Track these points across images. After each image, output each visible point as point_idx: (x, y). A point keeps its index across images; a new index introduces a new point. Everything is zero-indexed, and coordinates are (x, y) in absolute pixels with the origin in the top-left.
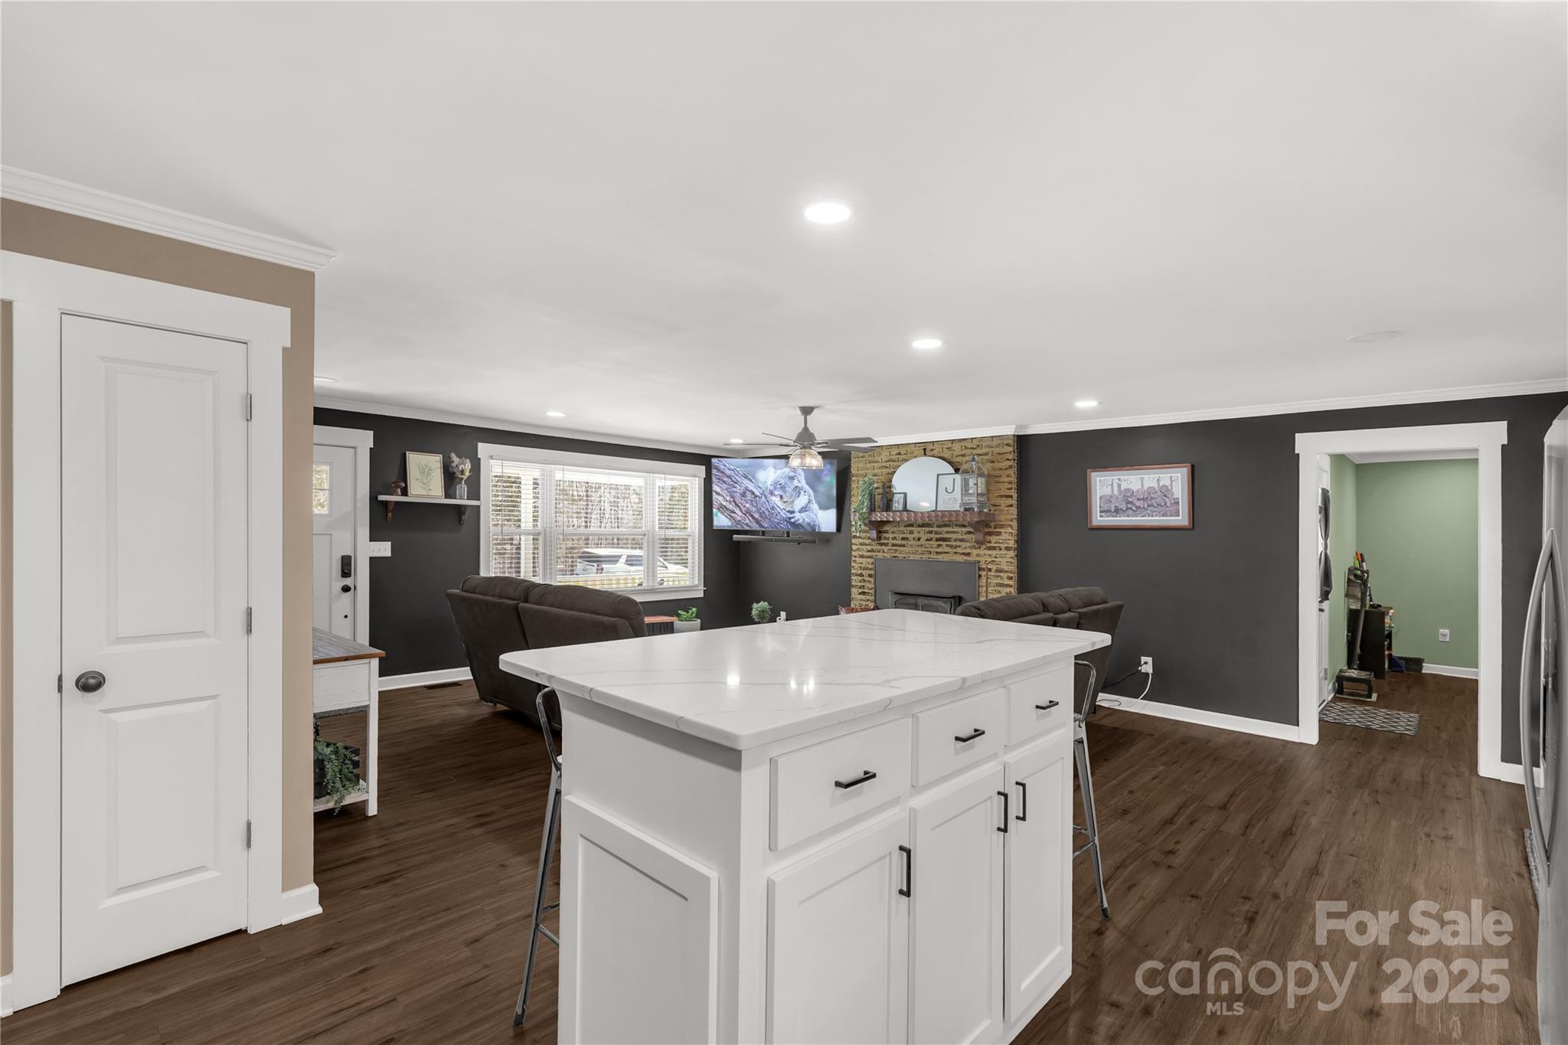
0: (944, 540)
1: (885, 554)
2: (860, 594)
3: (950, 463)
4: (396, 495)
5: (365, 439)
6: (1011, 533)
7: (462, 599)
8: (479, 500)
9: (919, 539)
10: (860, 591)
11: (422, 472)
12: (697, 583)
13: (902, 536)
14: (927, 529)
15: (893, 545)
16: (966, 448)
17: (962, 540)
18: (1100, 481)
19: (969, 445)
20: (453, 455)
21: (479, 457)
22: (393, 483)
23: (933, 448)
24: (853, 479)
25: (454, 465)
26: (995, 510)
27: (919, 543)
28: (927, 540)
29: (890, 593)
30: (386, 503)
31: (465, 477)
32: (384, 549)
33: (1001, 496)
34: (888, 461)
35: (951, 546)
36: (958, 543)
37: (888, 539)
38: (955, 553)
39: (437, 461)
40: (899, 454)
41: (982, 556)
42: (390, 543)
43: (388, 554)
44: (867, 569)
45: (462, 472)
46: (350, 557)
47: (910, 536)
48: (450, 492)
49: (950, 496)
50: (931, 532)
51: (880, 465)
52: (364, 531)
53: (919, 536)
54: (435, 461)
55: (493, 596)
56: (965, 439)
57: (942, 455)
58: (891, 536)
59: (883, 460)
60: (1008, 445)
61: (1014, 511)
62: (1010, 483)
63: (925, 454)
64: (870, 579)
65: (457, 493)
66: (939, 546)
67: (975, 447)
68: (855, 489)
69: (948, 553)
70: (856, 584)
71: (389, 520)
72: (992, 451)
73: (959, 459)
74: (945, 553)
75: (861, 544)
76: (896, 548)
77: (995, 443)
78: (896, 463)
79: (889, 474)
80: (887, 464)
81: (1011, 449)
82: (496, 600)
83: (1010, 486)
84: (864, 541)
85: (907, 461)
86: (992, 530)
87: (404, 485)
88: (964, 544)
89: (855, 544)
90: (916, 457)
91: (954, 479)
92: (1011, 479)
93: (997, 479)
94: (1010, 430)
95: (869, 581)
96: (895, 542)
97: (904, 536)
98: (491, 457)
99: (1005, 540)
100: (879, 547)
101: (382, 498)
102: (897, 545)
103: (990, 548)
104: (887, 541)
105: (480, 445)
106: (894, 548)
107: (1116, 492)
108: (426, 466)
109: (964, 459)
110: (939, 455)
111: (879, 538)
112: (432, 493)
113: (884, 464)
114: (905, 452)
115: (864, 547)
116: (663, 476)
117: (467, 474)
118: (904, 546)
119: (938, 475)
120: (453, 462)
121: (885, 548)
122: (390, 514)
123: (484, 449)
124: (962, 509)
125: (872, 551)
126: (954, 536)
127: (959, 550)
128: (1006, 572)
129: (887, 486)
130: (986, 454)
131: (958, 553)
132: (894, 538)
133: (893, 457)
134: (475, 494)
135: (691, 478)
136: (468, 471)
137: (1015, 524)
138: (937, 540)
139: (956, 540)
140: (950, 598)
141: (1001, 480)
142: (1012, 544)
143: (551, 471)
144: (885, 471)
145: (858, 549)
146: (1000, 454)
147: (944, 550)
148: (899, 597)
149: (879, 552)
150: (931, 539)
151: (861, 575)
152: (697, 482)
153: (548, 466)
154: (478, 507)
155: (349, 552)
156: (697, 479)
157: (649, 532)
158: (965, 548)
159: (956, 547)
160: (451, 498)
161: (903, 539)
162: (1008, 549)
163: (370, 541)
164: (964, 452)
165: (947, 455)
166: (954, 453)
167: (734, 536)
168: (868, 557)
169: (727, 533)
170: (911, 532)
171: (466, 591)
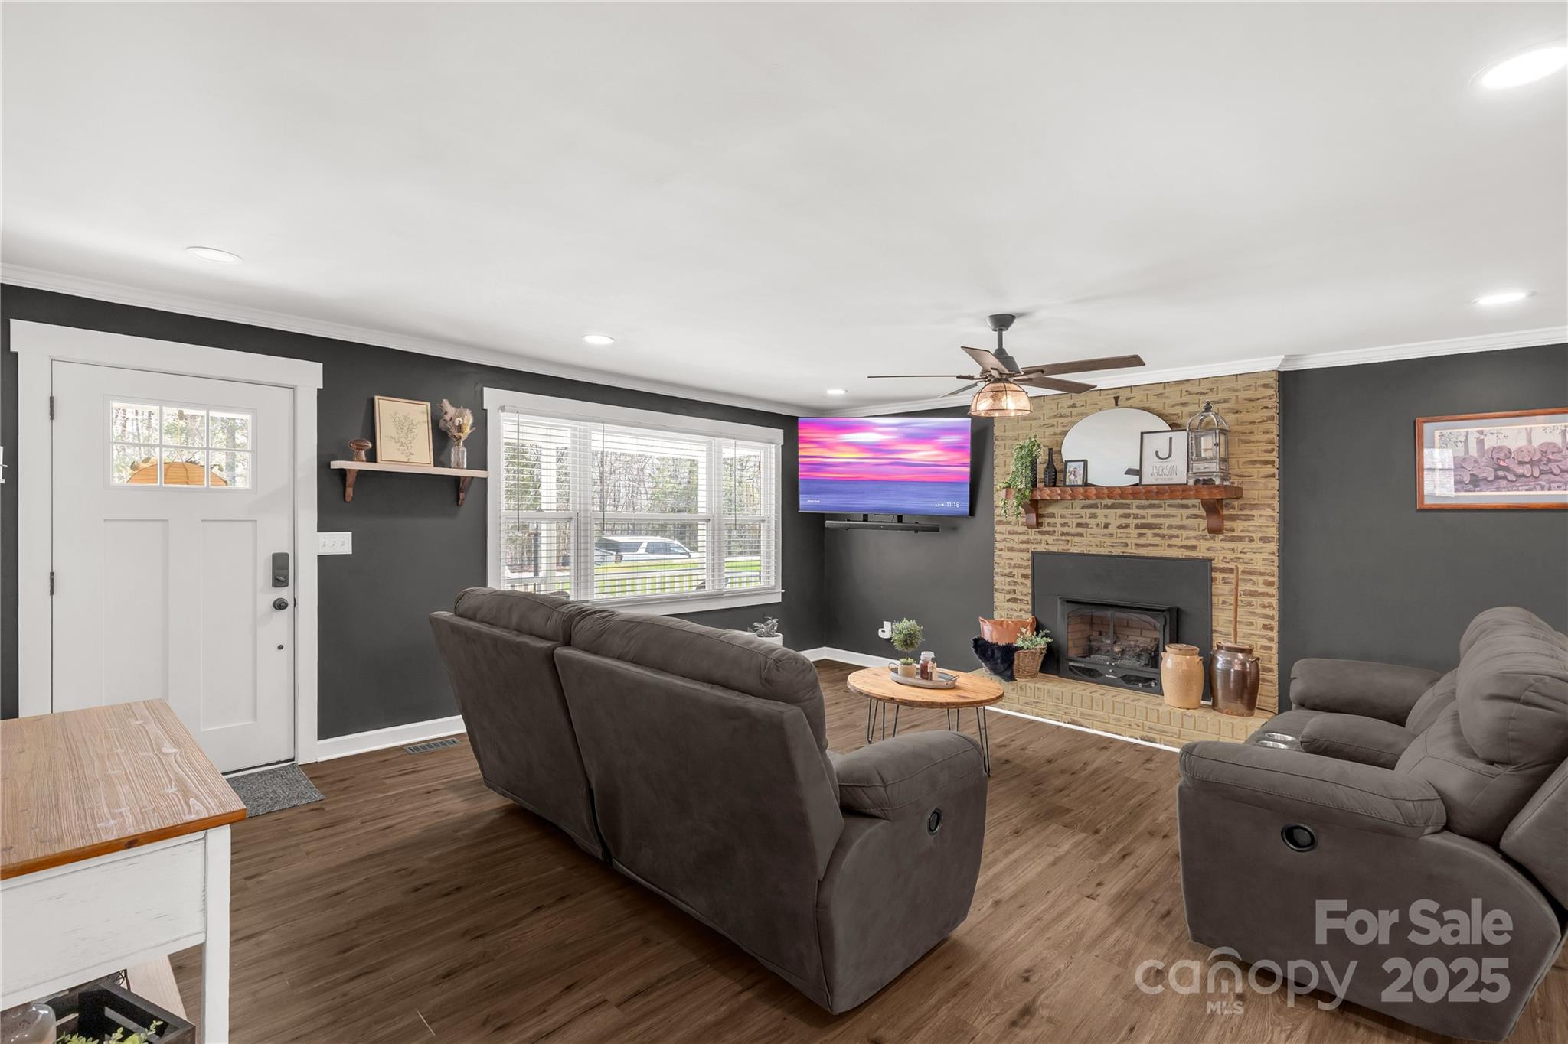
0: (1149, 526)
1: (1048, 547)
2: (1008, 601)
3: (1160, 415)
4: (359, 460)
5: (310, 375)
6: (1272, 516)
7: (455, 629)
8: (486, 470)
9: (1106, 526)
10: (1009, 597)
11: (400, 428)
12: (773, 583)
13: (1076, 521)
14: (1121, 511)
15: (1063, 534)
16: (1189, 393)
17: (1181, 527)
18: (1442, 436)
19: (1195, 389)
20: (446, 403)
21: (485, 408)
22: (354, 442)
23: (1131, 395)
24: (996, 443)
25: (447, 417)
26: (1242, 483)
27: (1106, 531)
28: (1120, 527)
29: (1059, 601)
30: (342, 473)
31: (464, 436)
32: (341, 543)
33: (1253, 463)
34: (1055, 417)
35: (1163, 536)
36: (1174, 532)
37: (1054, 525)
38: (1170, 546)
39: (423, 412)
40: (1074, 406)
41: (1217, 550)
42: (351, 533)
43: (348, 549)
44: (1020, 567)
45: (460, 428)
46: (287, 555)
47: (1092, 522)
48: (442, 458)
49: (1164, 463)
50: (1127, 516)
51: (1042, 422)
52: (309, 515)
53: (1105, 521)
54: (418, 412)
55: (506, 628)
56: (1188, 380)
57: (1146, 405)
58: (1059, 521)
59: (1046, 416)
60: (1265, 386)
61: (1275, 483)
62: (1271, 442)
63: (1117, 404)
64: (1023, 581)
65: (453, 459)
66: (1141, 535)
67: (1204, 391)
68: (1001, 457)
69: (1157, 545)
70: (1001, 587)
71: (348, 499)
72: (1237, 397)
73: (1177, 410)
74: (1151, 545)
75: (1009, 533)
76: (1069, 538)
77: (1241, 384)
78: (1069, 419)
79: (1055, 434)
80: (1053, 421)
81: (1271, 392)
82: (512, 636)
83: (1270, 447)
84: (1016, 528)
85: (1087, 415)
86: (1235, 512)
87: (370, 445)
88: (1184, 533)
89: (1000, 533)
90: (1100, 410)
91: (1171, 439)
92: (1271, 436)
93: (1243, 437)
94: (1272, 363)
95: (1022, 583)
96: (1066, 530)
97: (1080, 521)
98: (503, 409)
99: (1260, 527)
100: (1039, 537)
101: (336, 465)
102: (1068, 534)
103: (1232, 539)
104: (1051, 529)
105: (486, 390)
106: (1063, 538)
107: (1473, 451)
108: (405, 417)
109: (1186, 410)
110: (1141, 405)
111: (1039, 524)
112: (413, 459)
113: (1046, 421)
114: (1084, 403)
115: (1015, 537)
116: (733, 441)
117: (467, 431)
118: (1081, 535)
119: (1142, 434)
120: (446, 413)
121: (1050, 539)
122: (350, 491)
123: (492, 396)
124: (1191, 482)
125: (1028, 542)
126: (1167, 522)
127: (1175, 541)
128: (1261, 574)
129: (1053, 453)
130: (1225, 401)
131: (1175, 545)
132: (1065, 525)
133: (1062, 411)
134: (479, 458)
135: (766, 445)
136: (468, 427)
137: (1276, 504)
138: (1137, 527)
139: (1170, 527)
140: (1163, 611)
141: (1253, 438)
142: (1273, 532)
143: (585, 431)
144: (1049, 431)
145: (1005, 540)
146: (1251, 400)
147: (1148, 542)
148: (1072, 607)
149: (1040, 543)
150: (1127, 526)
151: (1011, 575)
152: (773, 451)
153: (582, 423)
154: (485, 480)
155: (284, 548)
156: (773, 446)
157: (713, 516)
158: (1187, 538)
159: (1171, 537)
160: (444, 466)
161: (1079, 525)
162: (1265, 540)
163: (318, 531)
164: (1184, 400)
165: (1155, 404)
166: (1167, 401)
167: (827, 522)
168: (1022, 551)
169: (817, 520)
170: (1093, 516)
171: (461, 616)
